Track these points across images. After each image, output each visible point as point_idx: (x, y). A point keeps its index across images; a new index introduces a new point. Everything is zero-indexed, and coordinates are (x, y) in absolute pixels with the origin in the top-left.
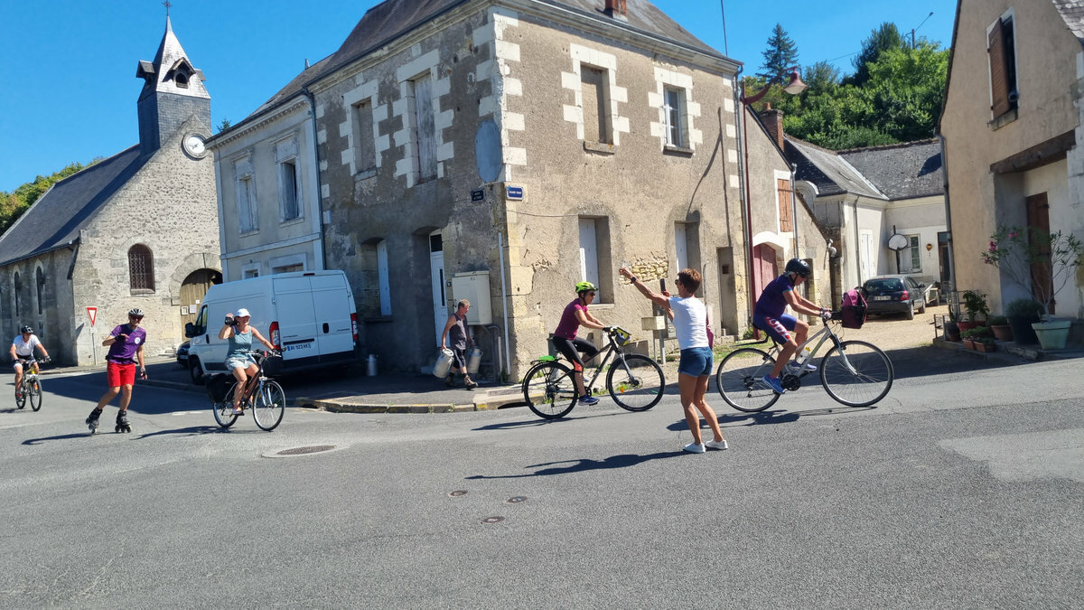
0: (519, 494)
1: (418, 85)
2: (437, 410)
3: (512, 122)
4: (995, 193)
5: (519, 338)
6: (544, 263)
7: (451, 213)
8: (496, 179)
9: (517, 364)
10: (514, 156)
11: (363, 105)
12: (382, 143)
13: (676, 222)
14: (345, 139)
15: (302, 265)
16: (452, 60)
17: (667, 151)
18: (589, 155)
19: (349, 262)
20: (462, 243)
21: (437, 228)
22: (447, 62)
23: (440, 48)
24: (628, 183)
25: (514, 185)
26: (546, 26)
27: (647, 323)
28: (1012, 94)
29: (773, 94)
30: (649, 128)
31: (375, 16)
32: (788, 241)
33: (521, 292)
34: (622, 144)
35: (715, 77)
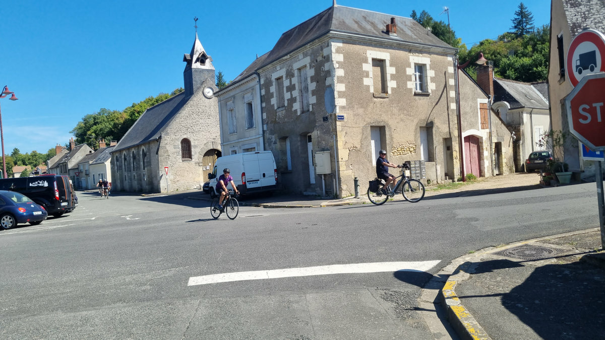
1: (302, 71)
2: (305, 207)
3: (339, 87)
4: (562, 113)
5: (342, 179)
6: (354, 147)
7: (315, 126)
8: (333, 112)
9: (341, 190)
10: (340, 102)
11: (280, 79)
12: (287, 96)
13: (420, 127)
14: (273, 93)
15: (255, 148)
16: (315, 61)
17: (416, 94)
18: (376, 99)
19: (274, 147)
20: (320, 139)
21: (309, 133)
22: (313, 62)
23: (311, 56)
24: (395, 111)
25: (340, 114)
26: (356, 44)
30: (406, 84)
31: (287, 37)
32: (486, 133)
33: (343, 160)
34: (392, 93)
35: (443, 57)
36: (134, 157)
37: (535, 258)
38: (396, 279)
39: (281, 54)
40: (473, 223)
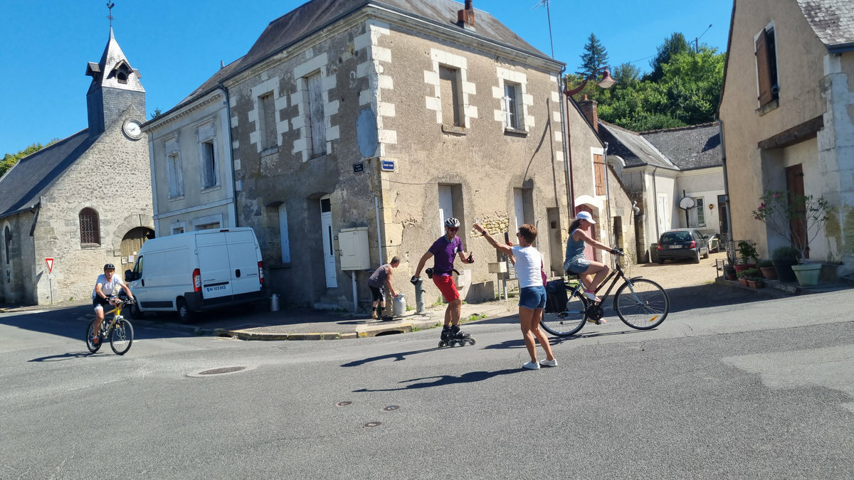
0: (393, 404)
1: (311, 81)
2: (327, 337)
3: (385, 110)
4: (762, 164)
6: (411, 220)
7: (338, 182)
8: (373, 155)
10: (387, 137)
11: (267, 96)
12: (282, 127)
13: (515, 188)
14: (253, 124)
15: (218, 223)
16: (338, 62)
17: (507, 133)
18: (446, 136)
19: (256, 220)
20: (346, 205)
21: (327, 194)
22: (333, 63)
23: (329, 52)
24: (477, 158)
25: (387, 159)
26: (412, 35)
27: (493, 267)
28: (774, 87)
29: (589, 88)
30: (493, 114)
31: (278, 27)
32: (602, 202)
33: (394, 244)
34: (472, 127)
35: (543, 74)
39: (271, 50)
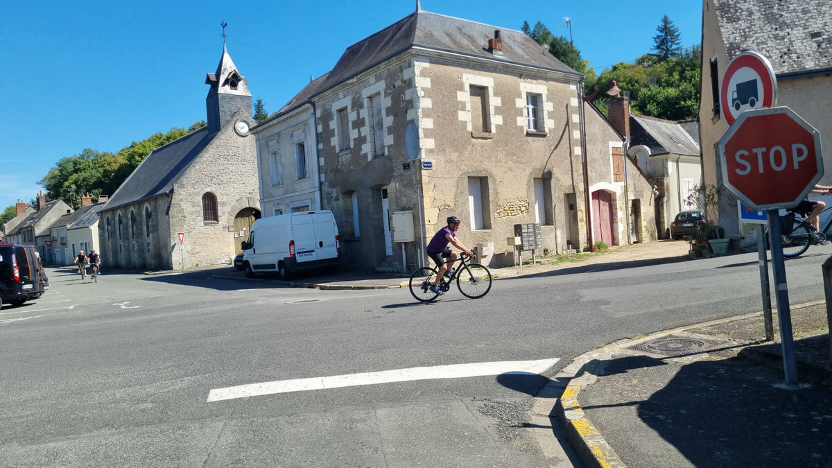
1: (374, 99)
3: (425, 123)
4: (716, 161)
6: (445, 205)
7: (393, 176)
8: (416, 157)
10: (426, 143)
11: (343, 110)
12: (354, 134)
13: (535, 178)
14: (333, 131)
15: (308, 206)
16: (392, 87)
17: (528, 134)
18: (475, 140)
19: (335, 205)
20: (398, 194)
21: (384, 185)
22: (389, 88)
23: (386, 79)
24: (501, 156)
25: (426, 161)
26: (448, 65)
27: (511, 241)
28: (716, 104)
30: (516, 121)
31: (353, 53)
32: (620, 188)
34: (497, 132)
35: (563, 85)
36: (134, 220)
37: (681, 353)
38: (500, 386)
39: (345, 77)
40: (603, 307)
